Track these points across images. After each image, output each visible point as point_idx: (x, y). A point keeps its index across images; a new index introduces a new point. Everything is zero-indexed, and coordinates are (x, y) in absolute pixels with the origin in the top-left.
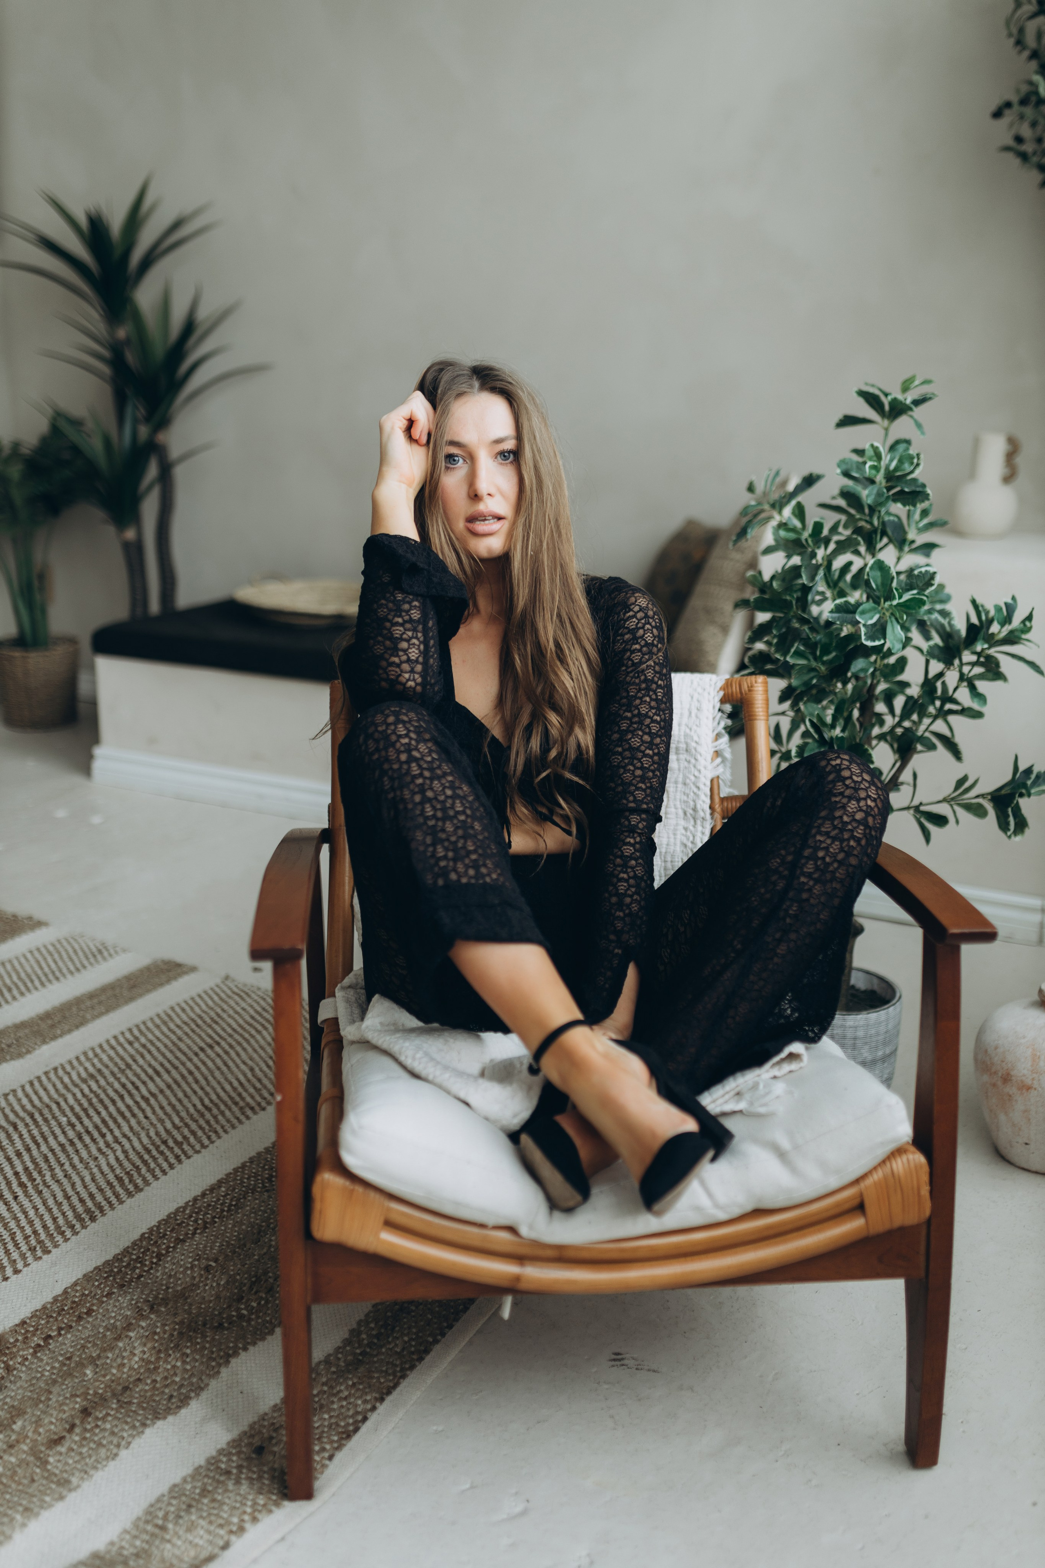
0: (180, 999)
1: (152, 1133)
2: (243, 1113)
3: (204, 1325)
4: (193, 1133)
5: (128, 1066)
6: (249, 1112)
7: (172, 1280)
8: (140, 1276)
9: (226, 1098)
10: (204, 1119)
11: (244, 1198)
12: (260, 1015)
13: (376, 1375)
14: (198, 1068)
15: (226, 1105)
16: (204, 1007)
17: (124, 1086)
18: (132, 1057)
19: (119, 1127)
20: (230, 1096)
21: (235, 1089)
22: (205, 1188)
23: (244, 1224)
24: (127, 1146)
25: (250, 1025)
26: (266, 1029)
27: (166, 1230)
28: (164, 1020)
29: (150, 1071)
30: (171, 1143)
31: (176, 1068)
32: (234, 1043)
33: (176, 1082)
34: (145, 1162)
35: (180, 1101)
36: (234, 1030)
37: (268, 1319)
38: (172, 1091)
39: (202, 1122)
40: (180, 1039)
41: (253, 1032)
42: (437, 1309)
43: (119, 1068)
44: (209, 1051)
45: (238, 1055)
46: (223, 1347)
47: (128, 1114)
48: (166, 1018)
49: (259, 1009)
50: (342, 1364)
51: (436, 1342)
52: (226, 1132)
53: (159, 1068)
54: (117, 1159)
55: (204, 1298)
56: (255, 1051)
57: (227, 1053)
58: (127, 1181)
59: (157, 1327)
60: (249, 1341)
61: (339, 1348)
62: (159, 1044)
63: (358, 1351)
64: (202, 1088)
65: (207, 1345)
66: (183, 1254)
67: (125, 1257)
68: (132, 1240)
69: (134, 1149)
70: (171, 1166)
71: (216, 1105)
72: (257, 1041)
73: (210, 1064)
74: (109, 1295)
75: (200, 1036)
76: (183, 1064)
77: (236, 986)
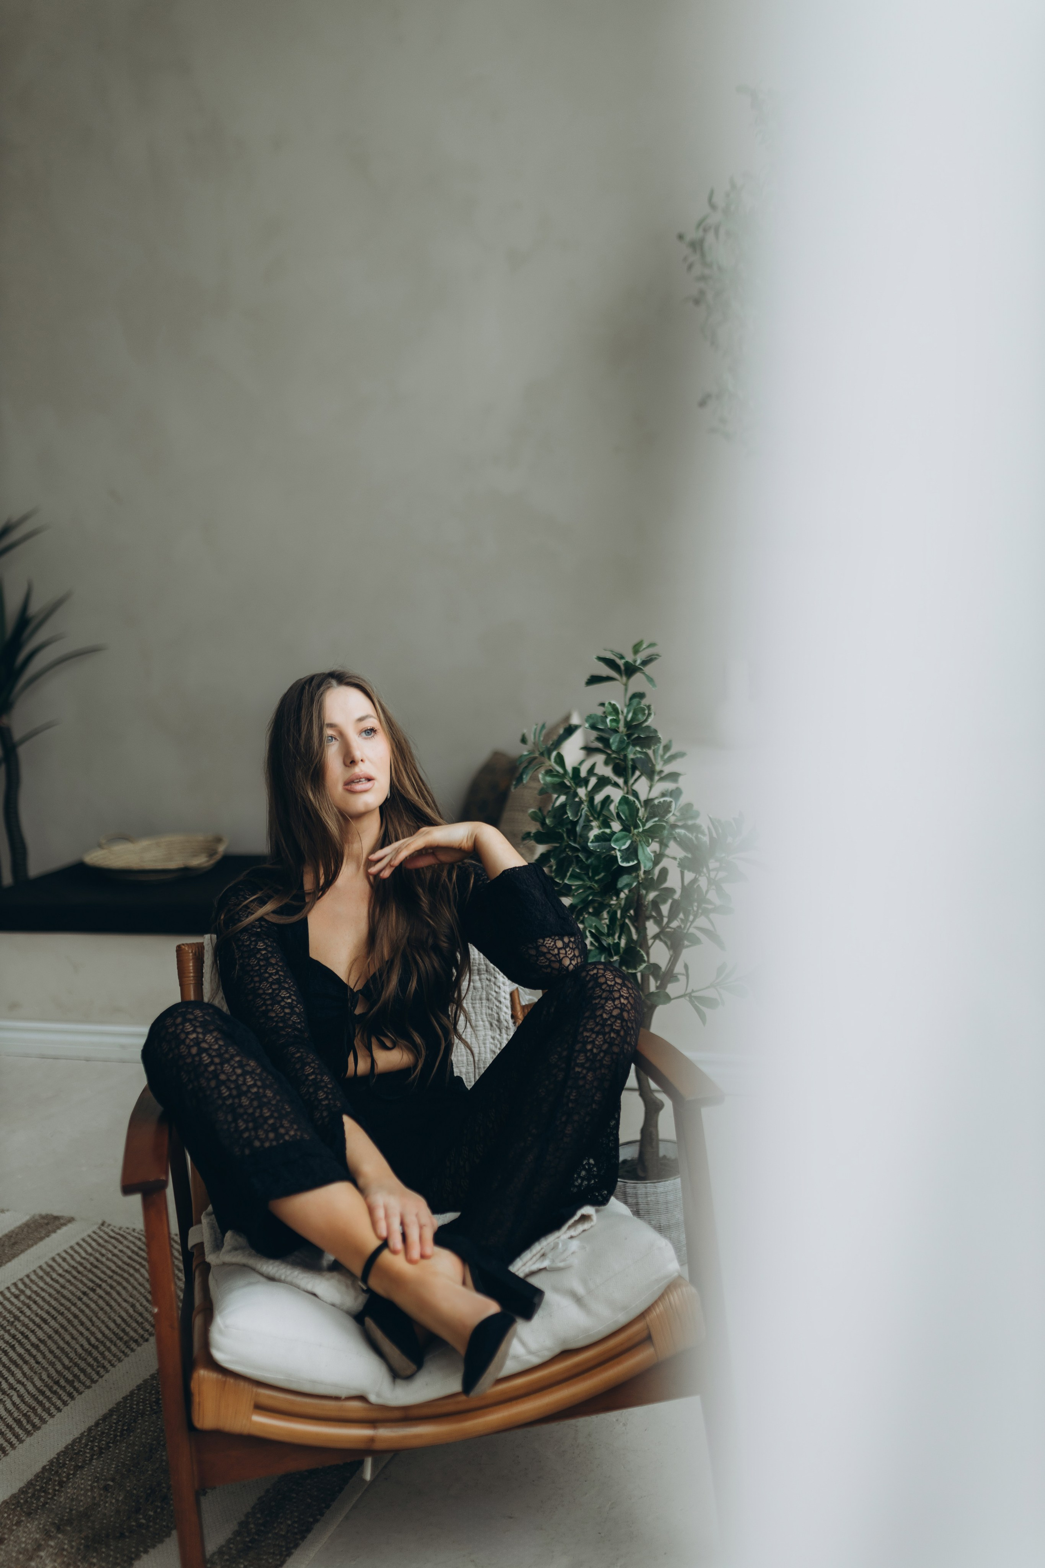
0: (60, 1250)
1: (44, 1376)
2: (128, 1347)
3: (107, 1536)
4: (83, 1371)
5: (17, 1318)
6: (133, 1345)
7: (74, 1503)
8: (45, 1503)
9: (111, 1335)
10: (91, 1356)
11: (135, 1422)
12: (137, 1254)
13: (265, 1557)
14: (82, 1311)
15: (111, 1341)
16: (84, 1254)
17: (14, 1337)
18: (19, 1309)
19: (13, 1374)
20: (114, 1333)
21: (118, 1326)
22: (98, 1418)
23: (137, 1445)
24: (22, 1390)
25: (128, 1265)
26: (143, 1266)
27: (65, 1460)
28: (47, 1270)
29: (37, 1320)
30: (62, 1382)
31: (62, 1314)
32: (114, 1284)
33: (62, 1326)
34: (40, 1403)
35: (68, 1343)
36: (113, 1271)
37: (164, 1523)
38: (60, 1335)
39: (90, 1360)
40: (63, 1287)
41: (132, 1271)
42: (316, 1493)
43: (8, 1321)
44: (92, 1294)
45: (119, 1293)
46: (126, 1552)
47: (20, 1362)
48: (48, 1269)
49: (136, 1249)
50: (234, 1552)
51: (316, 1521)
52: (113, 1365)
53: (45, 1316)
54: (14, 1404)
55: (105, 1514)
56: (135, 1288)
57: (108, 1293)
58: (24, 1422)
59: (65, 1544)
60: (149, 1544)
61: (230, 1539)
62: (43, 1294)
63: (247, 1539)
64: (88, 1329)
65: (112, 1553)
66: (83, 1479)
67: (29, 1489)
68: (35, 1474)
69: (29, 1393)
70: (65, 1403)
71: (102, 1342)
72: (136, 1280)
73: (93, 1306)
74: (18, 1523)
75: (81, 1282)
76: (68, 1309)
77: (112, 1230)
